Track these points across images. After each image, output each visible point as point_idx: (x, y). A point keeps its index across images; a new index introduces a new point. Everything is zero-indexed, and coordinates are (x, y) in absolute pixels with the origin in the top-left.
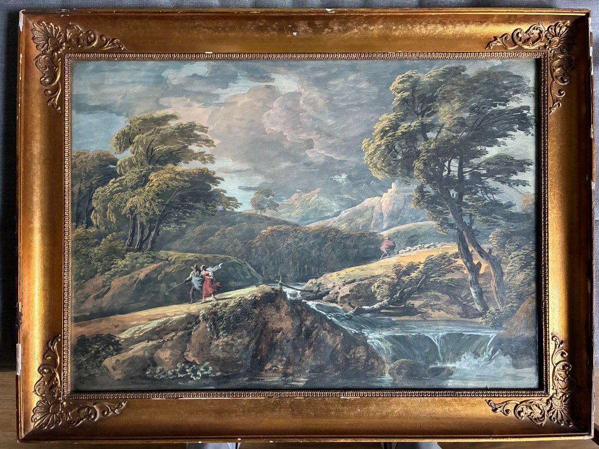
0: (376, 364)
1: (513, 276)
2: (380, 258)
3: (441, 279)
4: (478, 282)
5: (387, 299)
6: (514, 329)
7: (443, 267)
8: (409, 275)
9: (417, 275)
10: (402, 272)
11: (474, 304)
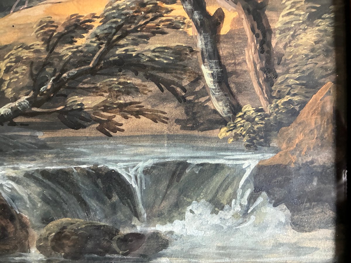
0: (11, 229)
1: (293, 36)
2: (10, 10)
3: (138, 49)
4: (218, 53)
5: (27, 95)
6: (295, 150)
7: (142, 22)
8: (72, 42)
9: (88, 42)
10: (55, 37)
11: (209, 100)
